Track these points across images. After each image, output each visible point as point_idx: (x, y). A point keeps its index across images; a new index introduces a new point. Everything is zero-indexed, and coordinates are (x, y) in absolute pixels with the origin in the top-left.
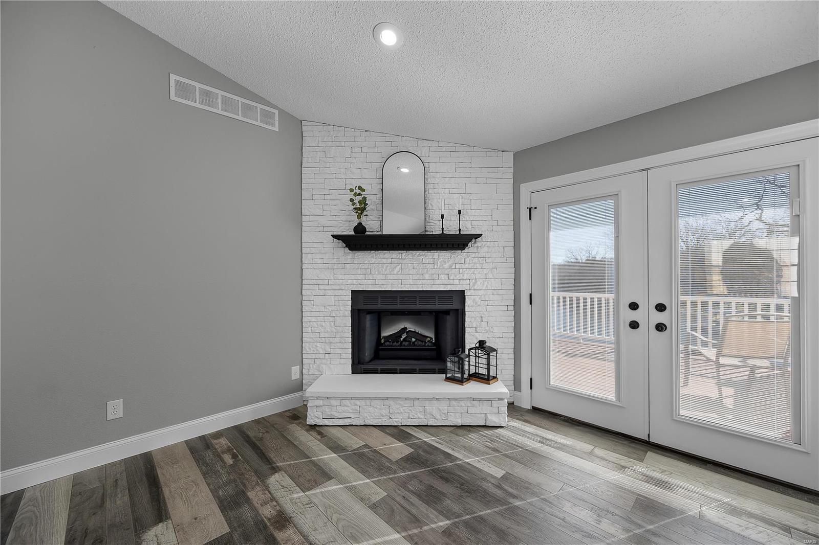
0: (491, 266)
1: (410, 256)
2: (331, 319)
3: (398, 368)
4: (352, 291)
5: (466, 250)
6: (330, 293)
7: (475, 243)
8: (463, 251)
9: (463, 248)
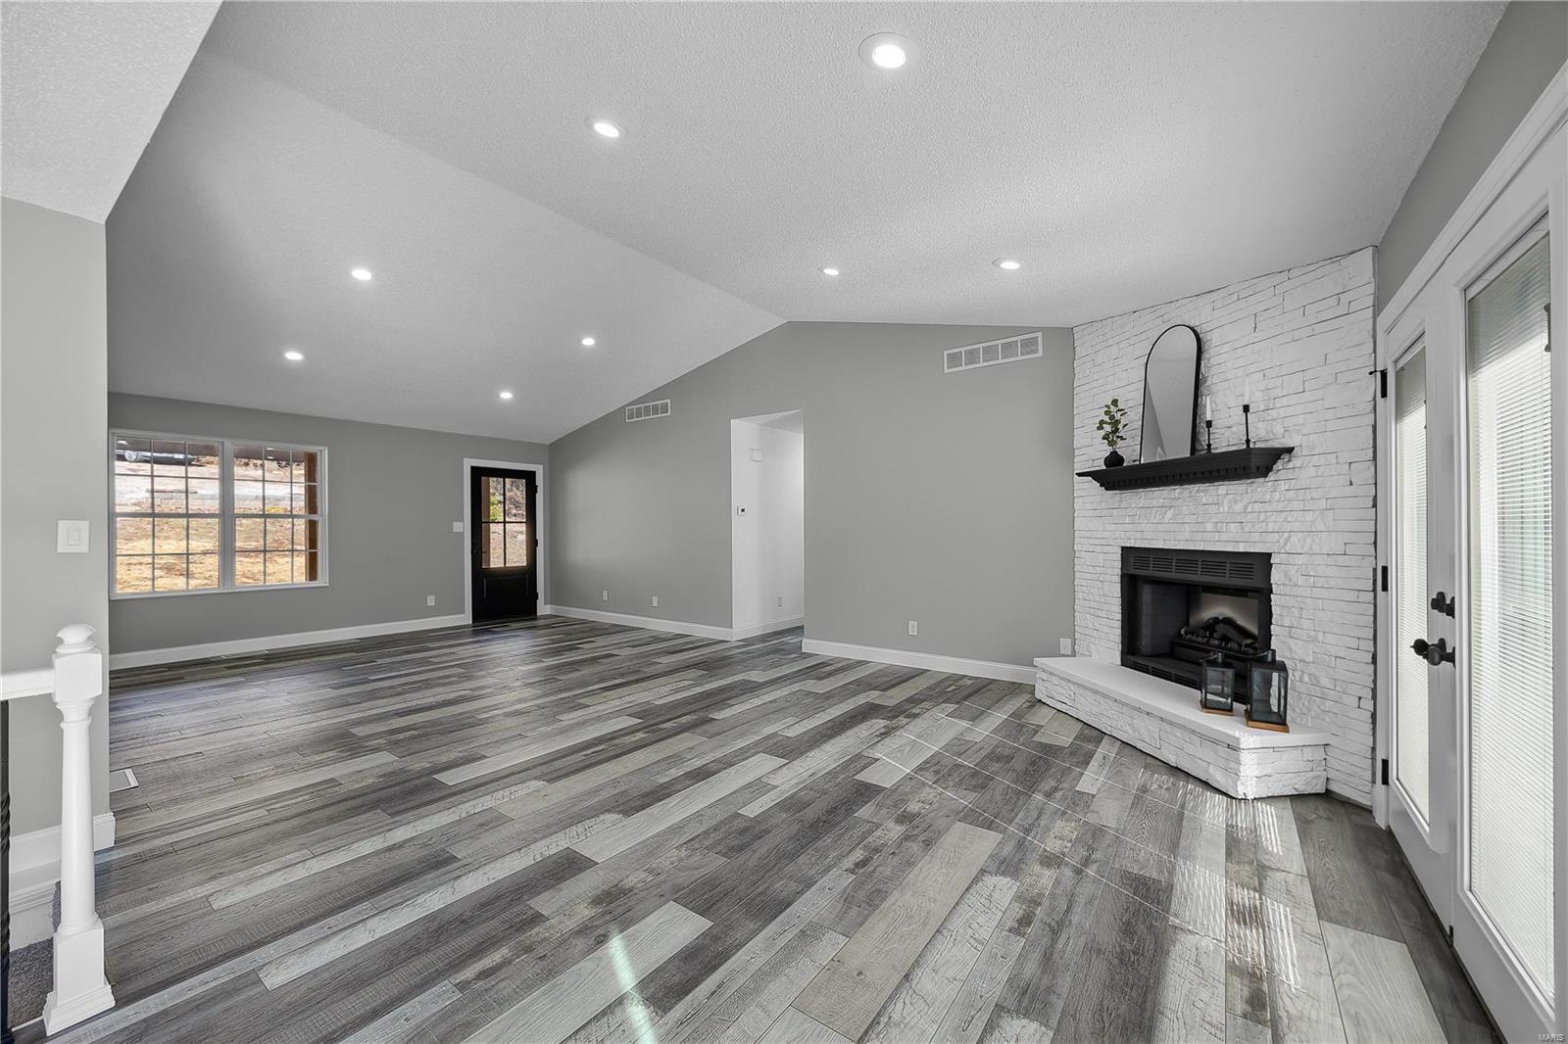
0: (1323, 504)
1: (1186, 494)
2: (1100, 584)
3: (1174, 672)
4: (1123, 548)
5: (1272, 476)
6: (1098, 549)
7: (1289, 461)
8: (1267, 479)
9: (1265, 475)
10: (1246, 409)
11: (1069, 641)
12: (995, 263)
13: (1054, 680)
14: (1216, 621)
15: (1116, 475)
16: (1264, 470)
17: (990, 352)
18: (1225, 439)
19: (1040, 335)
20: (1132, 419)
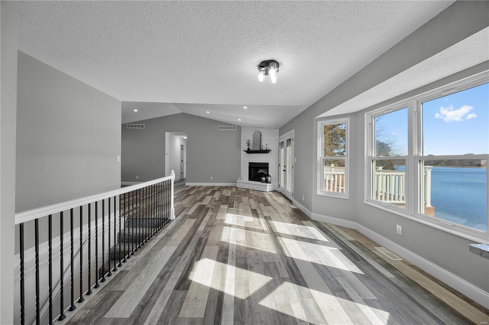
0: (274, 157)
2: (245, 168)
4: (249, 162)
6: (245, 163)
7: (271, 151)
9: (268, 153)
10: (266, 144)
11: (240, 178)
12: (238, 119)
13: (240, 183)
14: (261, 172)
15: (249, 151)
16: (268, 152)
17: (227, 128)
18: (264, 148)
19: (236, 126)
20: (251, 143)
